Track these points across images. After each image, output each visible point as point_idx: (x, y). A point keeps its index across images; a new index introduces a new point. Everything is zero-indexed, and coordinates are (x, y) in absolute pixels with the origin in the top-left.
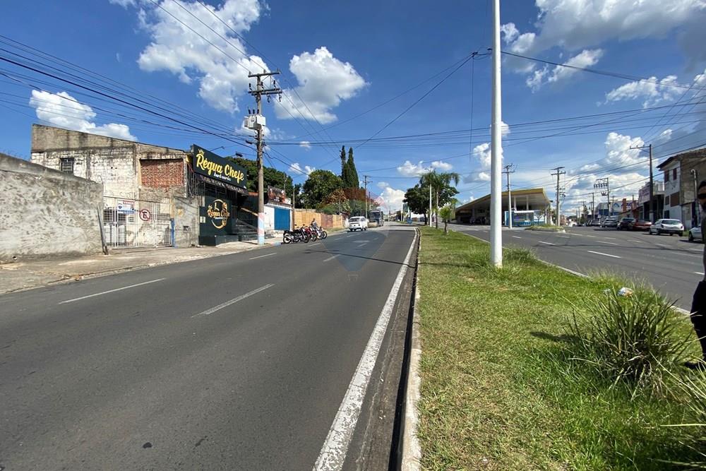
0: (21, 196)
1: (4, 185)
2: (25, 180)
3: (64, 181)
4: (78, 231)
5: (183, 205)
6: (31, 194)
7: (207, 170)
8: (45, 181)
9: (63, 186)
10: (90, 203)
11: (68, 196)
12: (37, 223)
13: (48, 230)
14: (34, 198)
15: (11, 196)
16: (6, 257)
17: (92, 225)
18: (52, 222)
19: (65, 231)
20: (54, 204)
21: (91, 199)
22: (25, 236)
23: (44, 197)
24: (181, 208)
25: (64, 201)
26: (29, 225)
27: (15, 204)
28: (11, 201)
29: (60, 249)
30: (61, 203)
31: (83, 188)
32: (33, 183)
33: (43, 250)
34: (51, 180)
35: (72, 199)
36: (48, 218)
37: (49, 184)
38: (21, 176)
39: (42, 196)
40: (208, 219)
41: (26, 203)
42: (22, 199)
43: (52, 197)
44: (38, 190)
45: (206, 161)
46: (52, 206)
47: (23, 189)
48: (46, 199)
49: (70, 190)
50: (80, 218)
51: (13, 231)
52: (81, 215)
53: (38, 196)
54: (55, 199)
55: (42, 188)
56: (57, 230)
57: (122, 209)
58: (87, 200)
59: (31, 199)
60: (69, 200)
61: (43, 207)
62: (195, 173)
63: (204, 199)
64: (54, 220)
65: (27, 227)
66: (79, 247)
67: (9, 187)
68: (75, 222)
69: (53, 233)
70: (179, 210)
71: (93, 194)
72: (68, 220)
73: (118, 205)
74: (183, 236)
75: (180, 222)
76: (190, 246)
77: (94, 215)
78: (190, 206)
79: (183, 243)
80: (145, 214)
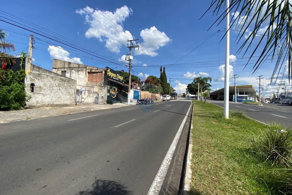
0: (52, 84)
1: (47, 80)
2: (53, 79)
3: (65, 79)
4: (68, 97)
5: (102, 89)
6: (54, 83)
7: (111, 76)
8: (59, 79)
9: (65, 81)
10: (72, 87)
11: (66, 84)
12: (56, 94)
13: (59, 96)
14: (55, 85)
15: (49, 84)
16: (45, 105)
17: (72, 95)
18: (60, 94)
19: (64, 97)
20: (61, 87)
21: (73, 86)
22: (52, 97)
23: (59, 85)
24: (101, 90)
26: (53, 94)
27: (50, 87)
28: (49, 86)
29: (62, 103)
30: (63, 87)
31: (70, 82)
32: (55, 80)
33: (57, 103)
34: (61, 79)
35: (67, 86)
36: (59, 92)
37: (60, 80)
38: (52, 78)
39: (58, 84)
40: (110, 94)
41: (53, 87)
42: (52, 85)
43: (61, 85)
44: (57, 82)
45: (110, 73)
46: (61, 88)
47: (52, 82)
48: (59, 86)
49: (67, 83)
50: (69, 92)
51: (48, 96)
52: (69, 91)
53: (57, 84)
54: (62, 85)
55: (58, 82)
56: (62, 96)
57: (82, 90)
58: (72, 86)
60: (66, 86)
61: (58, 88)
62: (106, 77)
63: (109, 86)
64: (61, 93)
65: (52, 95)
66: (68, 102)
67: (48, 81)
68: (67, 94)
70: (101, 91)
71: (73, 84)
72: (65, 93)
73: (81, 88)
74: (101, 100)
75: (101, 95)
76: (104, 104)
77: (73, 91)
78: (104, 89)
79: (101, 103)
80: (89, 92)
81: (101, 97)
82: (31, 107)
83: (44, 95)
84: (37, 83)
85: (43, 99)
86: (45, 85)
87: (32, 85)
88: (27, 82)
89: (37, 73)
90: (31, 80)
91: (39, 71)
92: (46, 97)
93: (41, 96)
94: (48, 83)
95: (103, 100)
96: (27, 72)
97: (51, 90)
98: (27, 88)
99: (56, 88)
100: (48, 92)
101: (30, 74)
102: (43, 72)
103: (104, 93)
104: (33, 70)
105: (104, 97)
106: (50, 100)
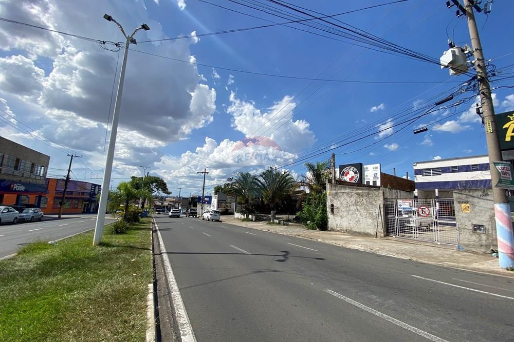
0: (348, 203)
4: (370, 221)
5: (470, 199)
6: (351, 201)
8: (355, 195)
9: (362, 196)
10: (375, 204)
11: (364, 201)
12: (353, 215)
13: (357, 219)
16: (343, 229)
19: (364, 220)
20: (359, 206)
21: (376, 201)
22: (349, 221)
23: (355, 203)
24: (467, 202)
25: (363, 204)
26: (350, 216)
28: (345, 205)
29: (362, 230)
30: (361, 205)
31: (371, 195)
32: (351, 196)
33: (356, 230)
34: (357, 194)
35: (366, 202)
36: (357, 212)
37: (357, 196)
38: (348, 194)
41: (349, 206)
43: (358, 202)
44: (353, 199)
46: (358, 208)
47: (348, 199)
48: (356, 204)
49: (365, 197)
50: (370, 213)
51: (345, 218)
52: (371, 211)
53: (353, 202)
55: (355, 198)
56: (361, 219)
58: (374, 202)
59: (351, 204)
60: (365, 203)
61: (355, 207)
64: (359, 214)
66: (372, 231)
67: (344, 199)
68: (368, 215)
69: (359, 221)
70: (463, 205)
71: (377, 198)
72: (365, 214)
73: (398, 204)
74: (474, 238)
75: (467, 219)
76: (489, 252)
77: (377, 211)
78: (482, 199)
79: (474, 246)
80: (424, 210)
81: (471, 228)
82: (332, 230)
83: (342, 217)
84: (337, 204)
85: (341, 222)
86: (341, 204)
87: (332, 206)
88: (328, 204)
89: (334, 192)
90: (331, 201)
91: (336, 190)
92: (343, 219)
93: (340, 218)
94: (345, 202)
95: (484, 237)
96: (328, 194)
97: (348, 211)
98: (328, 210)
99: (352, 208)
100: (345, 214)
101: (330, 195)
102: (339, 190)
103: (483, 212)
104: (331, 190)
105: (487, 227)
106: (348, 224)
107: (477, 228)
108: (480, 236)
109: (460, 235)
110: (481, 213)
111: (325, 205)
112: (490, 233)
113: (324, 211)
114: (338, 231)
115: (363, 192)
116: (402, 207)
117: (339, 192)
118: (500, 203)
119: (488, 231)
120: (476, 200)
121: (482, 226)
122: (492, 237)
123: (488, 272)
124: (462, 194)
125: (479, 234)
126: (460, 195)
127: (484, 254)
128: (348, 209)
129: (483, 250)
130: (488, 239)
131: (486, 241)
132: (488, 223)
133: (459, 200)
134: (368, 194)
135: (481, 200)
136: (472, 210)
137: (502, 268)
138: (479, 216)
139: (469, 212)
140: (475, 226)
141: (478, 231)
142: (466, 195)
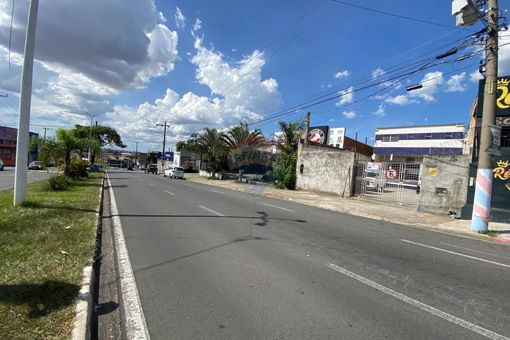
0: (318, 163)
2: (320, 156)
4: (338, 181)
5: (439, 164)
6: (321, 162)
8: (326, 156)
9: (333, 157)
10: (345, 165)
11: (335, 162)
12: (322, 176)
13: (325, 180)
16: (311, 189)
18: (327, 177)
19: (332, 181)
20: (329, 167)
21: (346, 163)
22: (318, 181)
23: (326, 164)
24: (435, 167)
25: (333, 165)
28: (315, 166)
29: (329, 190)
30: (331, 166)
31: (342, 157)
32: (322, 157)
33: (323, 189)
34: (328, 155)
35: (337, 163)
36: (326, 173)
37: (328, 157)
38: (319, 154)
41: (319, 167)
43: (328, 163)
44: (324, 160)
46: (328, 169)
47: (319, 160)
48: (326, 165)
49: (336, 159)
50: (339, 174)
51: (314, 178)
52: (340, 172)
53: (324, 163)
54: (330, 164)
55: (326, 159)
56: (329, 180)
59: (321, 165)
60: (335, 164)
61: (325, 168)
64: (328, 175)
65: (318, 177)
66: (338, 191)
68: (337, 176)
69: (327, 181)
70: (431, 169)
71: (348, 160)
72: (334, 175)
73: (368, 166)
74: (435, 200)
75: (431, 183)
76: (447, 213)
77: (347, 173)
78: (451, 164)
79: (434, 207)
80: (392, 173)
81: (434, 190)
82: (300, 189)
83: (310, 177)
84: (307, 164)
85: (309, 182)
86: (311, 165)
87: (302, 166)
88: (298, 164)
89: (306, 152)
90: (302, 161)
92: (312, 179)
93: (308, 178)
94: (315, 163)
95: (445, 200)
96: (299, 154)
97: (317, 172)
98: (298, 170)
99: (322, 169)
100: (314, 174)
101: (301, 155)
102: (311, 150)
103: (449, 177)
104: (302, 150)
105: (449, 190)
106: (315, 184)
107: (440, 191)
108: (441, 198)
109: (422, 197)
110: (446, 177)
111: (295, 166)
112: (452, 196)
113: (294, 171)
114: (306, 190)
115: (335, 153)
116: (371, 169)
117: (310, 152)
118: (485, 168)
119: (450, 194)
120: (444, 165)
121: (445, 189)
122: (453, 200)
123: (461, 234)
124: (432, 158)
125: (441, 197)
126: (430, 160)
127: (442, 215)
128: (317, 169)
129: (442, 211)
130: (448, 201)
131: (446, 203)
132: (451, 187)
133: (428, 164)
134: (340, 155)
135: (447, 165)
136: (439, 174)
137: (473, 231)
138: (444, 180)
139: (435, 176)
140: (438, 189)
141: (440, 194)
142: (436, 159)
